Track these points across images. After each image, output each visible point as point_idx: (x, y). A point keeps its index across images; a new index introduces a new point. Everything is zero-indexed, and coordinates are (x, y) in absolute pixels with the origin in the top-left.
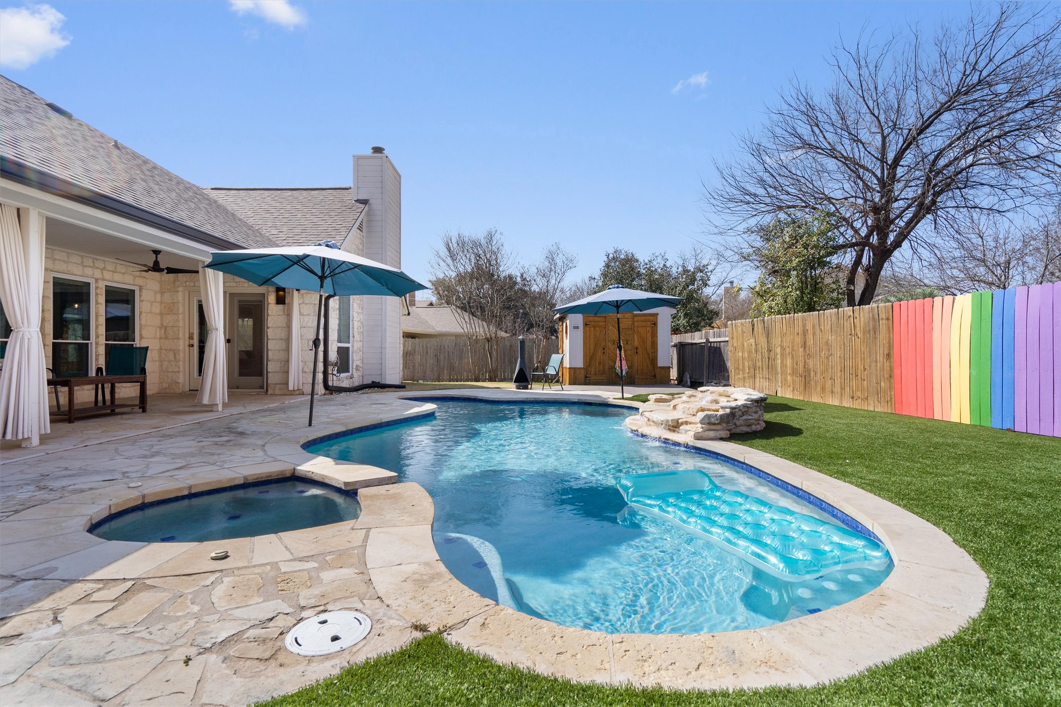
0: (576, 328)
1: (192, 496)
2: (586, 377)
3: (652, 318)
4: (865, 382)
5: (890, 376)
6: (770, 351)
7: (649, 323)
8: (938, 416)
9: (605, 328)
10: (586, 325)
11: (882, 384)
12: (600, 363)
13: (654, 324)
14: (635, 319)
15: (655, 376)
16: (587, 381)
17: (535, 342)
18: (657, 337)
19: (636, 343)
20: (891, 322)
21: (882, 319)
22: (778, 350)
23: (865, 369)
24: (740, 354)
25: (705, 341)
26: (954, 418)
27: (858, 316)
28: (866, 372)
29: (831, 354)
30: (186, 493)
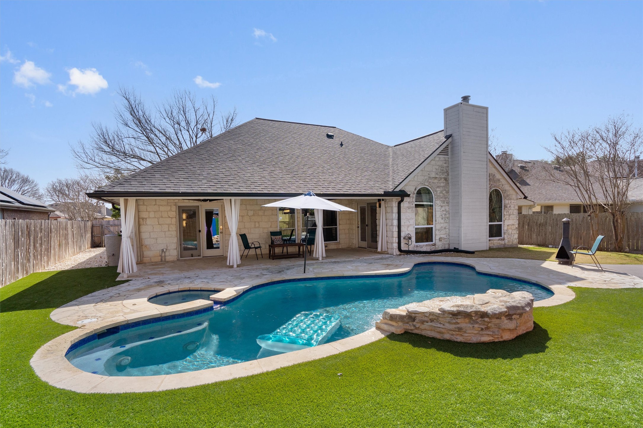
1: (201, 290)
30: (200, 289)
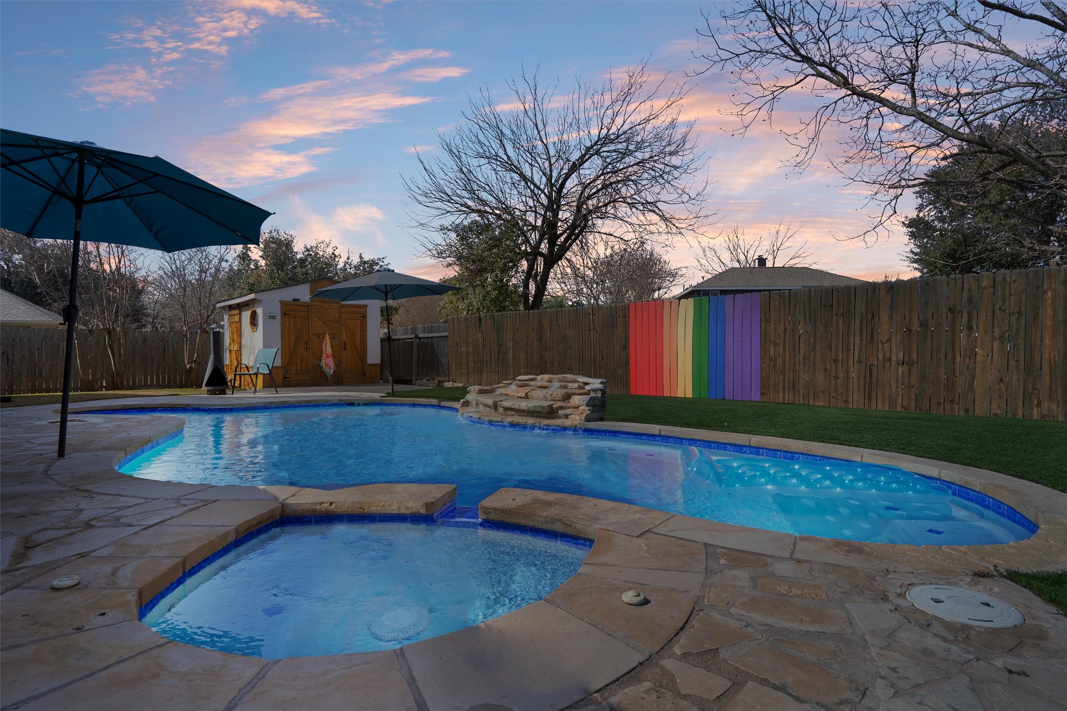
0: (273, 317)
2: (286, 378)
3: (361, 309)
4: (603, 370)
5: (626, 364)
6: (500, 345)
7: (358, 316)
8: (667, 394)
9: (308, 319)
10: (285, 314)
11: (619, 371)
12: (302, 361)
13: (364, 317)
14: (343, 311)
15: (364, 374)
16: (287, 383)
17: (185, 336)
18: (366, 331)
19: (344, 338)
20: (628, 319)
21: (620, 316)
22: (510, 344)
23: (603, 359)
24: (463, 349)
25: (413, 336)
26: (680, 394)
27: (596, 314)
28: (604, 362)
29: (569, 347)
